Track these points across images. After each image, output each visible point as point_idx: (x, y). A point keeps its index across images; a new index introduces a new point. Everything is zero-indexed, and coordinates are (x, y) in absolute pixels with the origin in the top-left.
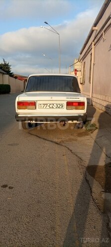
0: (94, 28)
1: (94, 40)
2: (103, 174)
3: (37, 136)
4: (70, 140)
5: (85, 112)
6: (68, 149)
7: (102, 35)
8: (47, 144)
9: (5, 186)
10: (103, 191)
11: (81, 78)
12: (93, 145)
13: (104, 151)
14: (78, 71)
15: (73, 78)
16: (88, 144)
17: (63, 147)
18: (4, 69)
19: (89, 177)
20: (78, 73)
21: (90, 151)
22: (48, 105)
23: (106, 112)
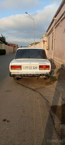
0: (55, 18)
1: (55, 25)
2: (60, 112)
3: (22, 85)
4: (42, 88)
5: (50, 71)
6: (41, 94)
7: (59, 23)
8: (28, 91)
9: (5, 120)
10: (60, 123)
11: (47, 47)
12: (54, 91)
13: (61, 96)
14: (45, 41)
15: (42, 50)
16: (52, 90)
17: (38, 93)
18: (2, 40)
19: (53, 114)
20: (45, 42)
21: (53, 96)
22: (29, 67)
23: (61, 68)
